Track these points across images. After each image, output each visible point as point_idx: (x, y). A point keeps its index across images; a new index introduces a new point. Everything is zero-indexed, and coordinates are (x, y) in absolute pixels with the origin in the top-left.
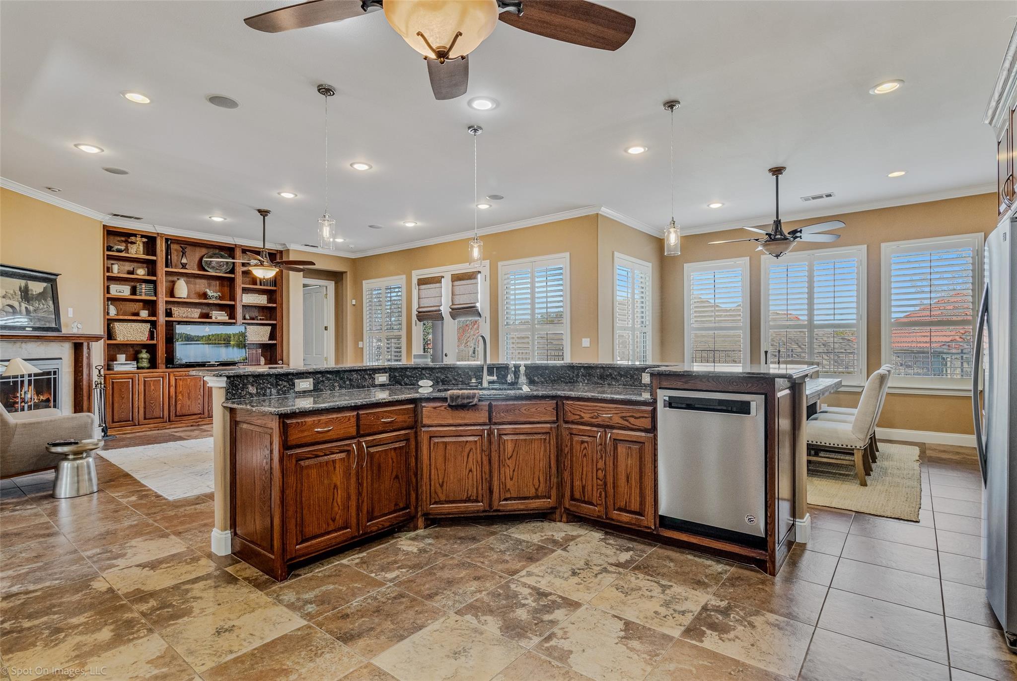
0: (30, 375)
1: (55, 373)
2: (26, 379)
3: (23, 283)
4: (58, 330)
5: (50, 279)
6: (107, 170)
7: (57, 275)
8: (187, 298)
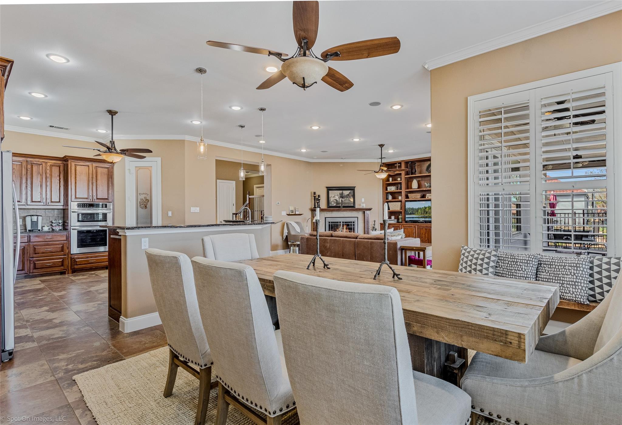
0: (343, 222)
1: (354, 222)
2: (342, 224)
3: (341, 191)
4: (354, 207)
5: (352, 189)
6: (322, 152)
7: (355, 187)
8: (418, 188)
